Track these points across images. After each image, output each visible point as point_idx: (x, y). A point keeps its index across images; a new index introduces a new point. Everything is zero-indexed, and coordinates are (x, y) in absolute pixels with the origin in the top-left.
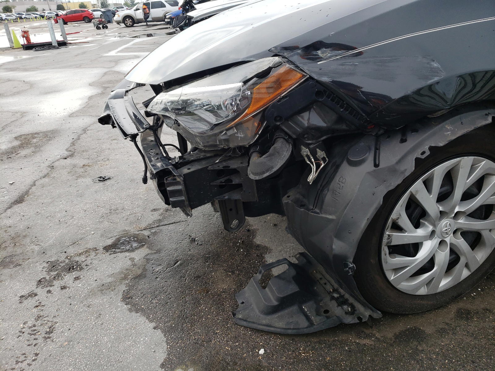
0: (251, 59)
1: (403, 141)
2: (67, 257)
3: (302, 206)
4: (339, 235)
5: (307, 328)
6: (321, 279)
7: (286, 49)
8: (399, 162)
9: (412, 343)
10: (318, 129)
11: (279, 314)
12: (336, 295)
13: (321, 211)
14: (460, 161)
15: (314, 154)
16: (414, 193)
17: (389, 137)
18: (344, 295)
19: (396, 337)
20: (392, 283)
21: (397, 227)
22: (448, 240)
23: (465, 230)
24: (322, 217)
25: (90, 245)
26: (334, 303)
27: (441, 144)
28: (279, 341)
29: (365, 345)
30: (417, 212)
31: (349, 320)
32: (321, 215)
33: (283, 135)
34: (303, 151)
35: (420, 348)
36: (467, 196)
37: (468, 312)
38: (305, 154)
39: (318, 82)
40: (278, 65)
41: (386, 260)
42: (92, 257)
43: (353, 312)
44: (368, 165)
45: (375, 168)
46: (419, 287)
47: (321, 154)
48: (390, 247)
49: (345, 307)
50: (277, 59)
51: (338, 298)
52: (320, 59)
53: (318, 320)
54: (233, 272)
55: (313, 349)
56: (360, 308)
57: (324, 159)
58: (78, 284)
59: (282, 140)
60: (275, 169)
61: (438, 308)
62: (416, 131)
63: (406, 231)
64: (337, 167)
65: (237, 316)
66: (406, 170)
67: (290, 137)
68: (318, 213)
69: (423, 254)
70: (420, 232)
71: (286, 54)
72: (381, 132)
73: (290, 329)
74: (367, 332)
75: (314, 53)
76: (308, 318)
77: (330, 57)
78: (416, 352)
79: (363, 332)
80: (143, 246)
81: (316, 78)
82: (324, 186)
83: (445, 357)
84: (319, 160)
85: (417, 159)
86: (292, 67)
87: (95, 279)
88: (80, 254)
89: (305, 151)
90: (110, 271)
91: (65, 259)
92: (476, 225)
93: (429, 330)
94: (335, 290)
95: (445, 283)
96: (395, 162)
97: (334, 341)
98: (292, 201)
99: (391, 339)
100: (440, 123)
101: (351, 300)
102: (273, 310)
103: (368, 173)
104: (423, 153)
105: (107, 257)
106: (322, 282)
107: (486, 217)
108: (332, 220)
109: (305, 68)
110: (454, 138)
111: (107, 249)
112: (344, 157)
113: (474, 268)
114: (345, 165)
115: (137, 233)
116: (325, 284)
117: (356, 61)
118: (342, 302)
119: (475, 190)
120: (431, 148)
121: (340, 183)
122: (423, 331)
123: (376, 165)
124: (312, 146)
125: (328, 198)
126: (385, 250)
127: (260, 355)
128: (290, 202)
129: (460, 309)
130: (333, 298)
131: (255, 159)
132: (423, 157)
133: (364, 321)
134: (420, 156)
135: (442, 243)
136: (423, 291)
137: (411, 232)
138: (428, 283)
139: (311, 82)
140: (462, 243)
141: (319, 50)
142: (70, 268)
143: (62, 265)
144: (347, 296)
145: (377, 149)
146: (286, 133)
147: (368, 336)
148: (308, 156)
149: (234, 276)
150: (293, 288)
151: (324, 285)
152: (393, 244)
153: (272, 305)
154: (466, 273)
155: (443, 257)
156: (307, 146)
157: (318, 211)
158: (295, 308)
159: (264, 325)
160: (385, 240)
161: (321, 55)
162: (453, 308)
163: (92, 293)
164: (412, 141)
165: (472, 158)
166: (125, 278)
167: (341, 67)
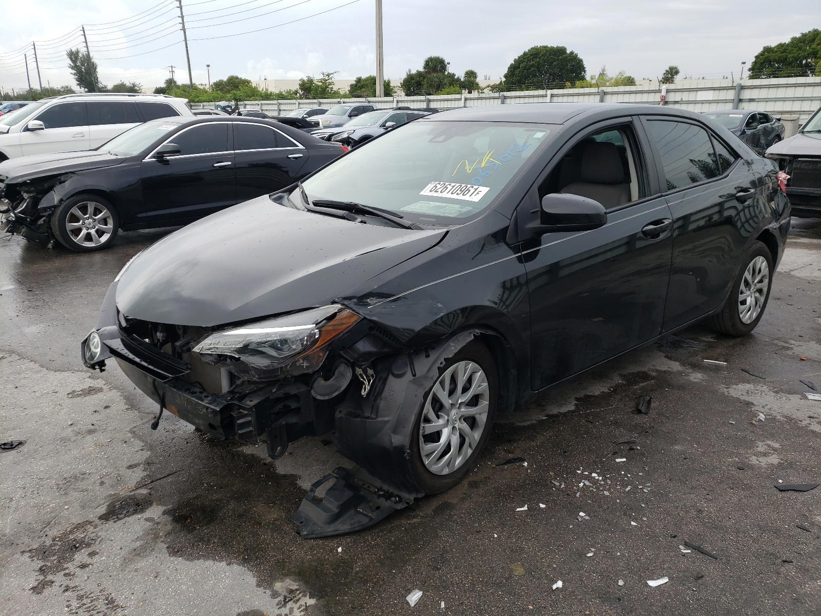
0: (317, 306)
1: (428, 356)
2: (54, 540)
3: (358, 416)
4: (395, 431)
5: (369, 522)
6: (363, 484)
7: (346, 298)
8: (429, 370)
9: (446, 512)
10: (369, 354)
11: (341, 519)
12: (381, 493)
13: (377, 416)
14: (458, 365)
15: (365, 372)
16: (435, 392)
17: (417, 354)
18: (388, 491)
19: (434, 511)
20: (427, 466)
21: (427, 420)
22: (456, 426)
23: (466, 416)
24: (379, 421)
25: (76, 520)
26: (382, 500)
27: (451, 356)
28: (349, 540)
29: (415, 523)
30: (437, 405)
31: (400, 506)
32: (378, 420)
33: (344, 361)
34: (357, 371)
35: (453, 514)
36: (465, 390)
37: (476, 482)
38: (359, 373)
39: (369, 320)
40: (340, 311)
41: (422, 447)
42: (91, 530)
43: (401, 500)
44: (409, 376)
45: (414, 378)
46: (443, 468)
47: (370, 372)
48: (424, 436)
49: (393, 499)
50: (339, 306)
51: (383, 494)
52: (370, 305)
53: (375, 515)
54: (274, 503)
55: (378, 536)
56: (405, 495)
57: (372, 376)
58: (101, 558)
59: (344, 364)
60: (343, 389)
61: (456, 485)
62: (433, 348)
63: (433, 422)
64: (385, 381)
65: (302, 534)
66: (433, 376)
67: (348, 361)
68: (375, 419)
69: (443, 439)
70: (441, 422)
71: (346, 302)
72: (412, 351)
73: (356, 527)
74: (413, 514)
75: (366, 301)
76: (367, 516)
77: (376, 303)
78: (451, 516)
79: (410, 515)
80: (151, 504)
81: (368, 318)
82: (376, 396)
83: (469, 514)
84: (369, 377)
85: (439, 368)
86: (351, 311)
87: (118, 548)
88: (70, 532)
89: (359, 371)
92: (472, 411)
93: (454, 501)
94: (380, 489)
95: (459, 461)
96: (426, 371)
97: (392, 527)
98: (345, 415)
99: (431, 514)
100: (447, 342)
101: (396, 492)
102: (335, 518)
103: (410, 381)
104: (441, 363)
105: (112, 525)
106: (366, 486)
107: (476, 405)
108: (388, 421)
109: (360, 312)
110: (457, 351)
111: (104, 518)
112: (390, 372)
113: (474, 446)
114: (391, 378)
115: (131, 494)
116: (369, 487)
117: (393, 305)
118: (388, 496)
119: (469, 385)
120: (445, 359)
121: (391, 392)
122: (451, 503)
123: (414, 375)
124: (363, 367)
125: (382, 404)
126: (421, 440)
127: (340, 553)
128: (344, 416)
129: (470, 482)
130: (380, 496)
131: (320, 382)
132: (442, 366)
133: (411, 503)
134: (440, 366)
135: (454, 428)
136: (446, 471)
137: (436, 422)
138: (448, 464)
139: (365, 321)
140: (465, 426)
141: (368, 299)
142: (75, 547)
143: (56, 548)
144: (391, 490)
145: (412, 364)
146: (346, 359)
147: (414, 517)
148: (361, 375)
149: (276, 506)
150: (348, 494)
151: (368, 489)
152: (426, 433)
153: (334, 513)
154: (470, 452)
155: (455, 440)
156: (360, 367)
157: (374, 417)
158: (352, 512)
159: (332, 532)
160: (421, 432)
161: (370, 302)
162: (465, 483)
163: (128, 560)
164: (433, 355)
165: (464, 362)
166: (156, 537)
167: (384, 310)
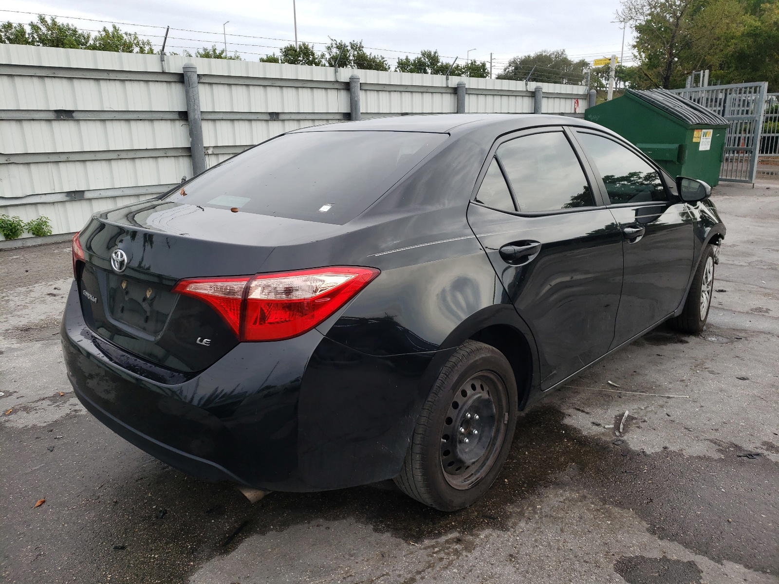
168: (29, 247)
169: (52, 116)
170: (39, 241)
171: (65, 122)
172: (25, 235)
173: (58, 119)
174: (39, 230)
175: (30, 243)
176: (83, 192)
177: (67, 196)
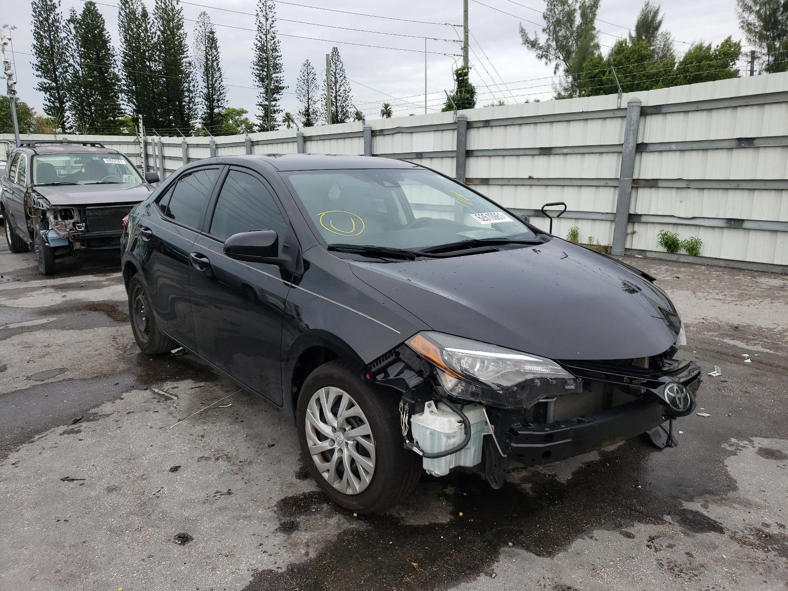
2: (769, 551)
25: (736, 546)
42: (741, 534)
58: (767, 520)
80: (684, 510)
87: (749, 514)
88: (752, 544)
90: (731, 511)
91: (770, 551)
105: (725, 524)
111: (720, 530)
115: (676, 524)
142: (769, 537)
143: (776, 546)
163: (758, 507)
166: (723, 499)
168: (680, 262)
169: (733, 144)
170: (691, 259)
171: (745, 149)
172: (683, 251)
173: (739, 147)
174: (693, 249)
175: (682, 259)
176: (743, 220)
177: (726, 223)
